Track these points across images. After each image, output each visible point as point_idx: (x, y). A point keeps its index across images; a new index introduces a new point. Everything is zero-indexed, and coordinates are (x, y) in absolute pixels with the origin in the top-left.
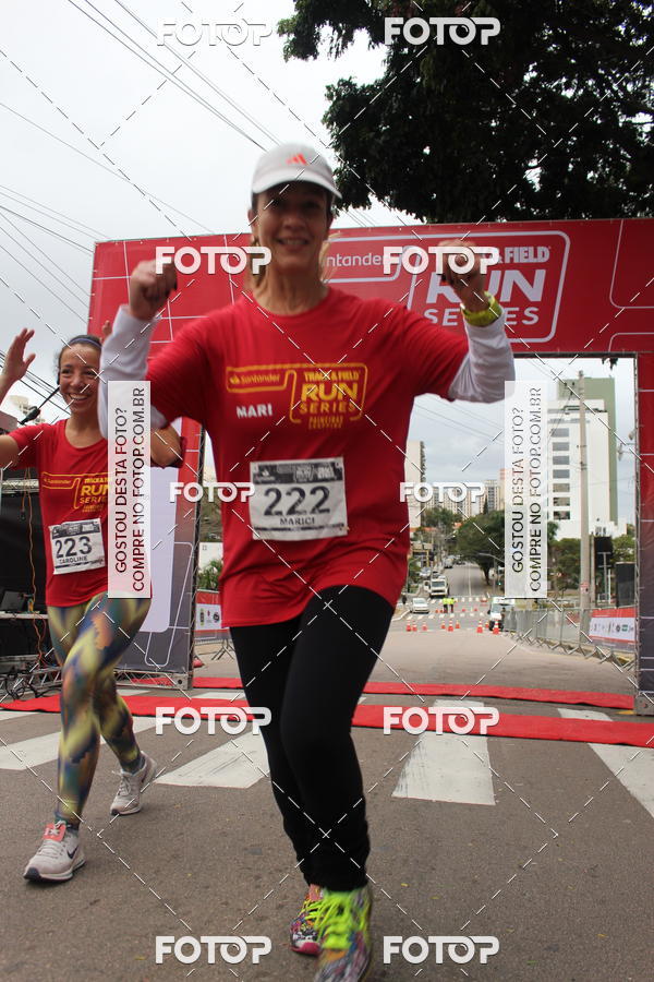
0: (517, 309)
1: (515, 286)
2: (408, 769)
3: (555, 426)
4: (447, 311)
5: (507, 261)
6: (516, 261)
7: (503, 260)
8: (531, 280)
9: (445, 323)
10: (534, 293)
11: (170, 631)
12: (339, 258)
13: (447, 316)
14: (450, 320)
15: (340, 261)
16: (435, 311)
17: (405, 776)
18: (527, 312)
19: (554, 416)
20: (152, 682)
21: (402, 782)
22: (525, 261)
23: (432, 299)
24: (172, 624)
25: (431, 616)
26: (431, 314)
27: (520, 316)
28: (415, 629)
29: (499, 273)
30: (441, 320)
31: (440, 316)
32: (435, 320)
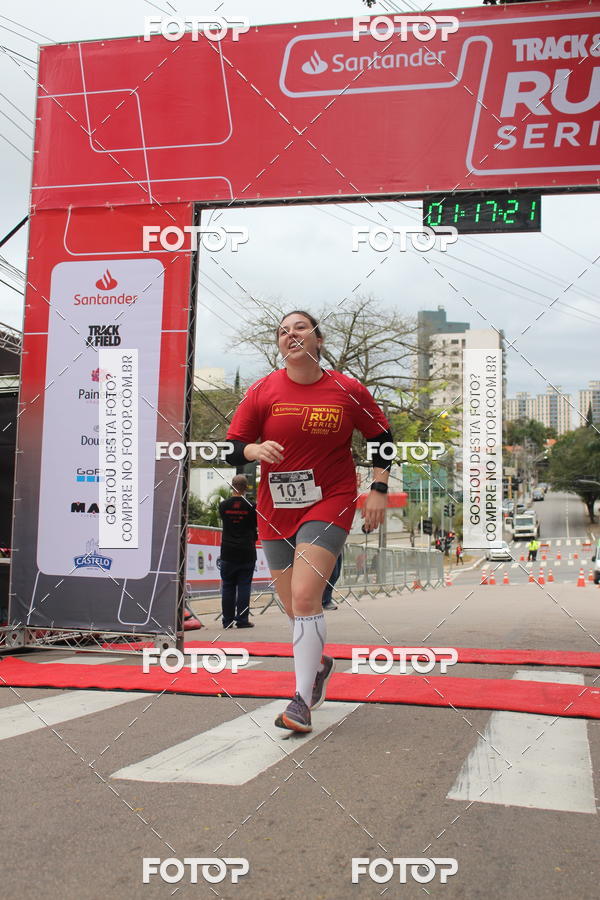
2: (471, 761)
4: (530, 127)
9: (527, 145)
11: (151, 577)
13: (529, 135)
14: (534, 141)
16: (512, 128)
17: (466, 770)
20: (128, 648)
21: (461, 779)
23: (508, 110)
24: (154, 566)
25: (515, 565)
26: (506, 132)
28: (492, 582)
30: (521, 140)
31: (520, 135)
32: (513, 141)
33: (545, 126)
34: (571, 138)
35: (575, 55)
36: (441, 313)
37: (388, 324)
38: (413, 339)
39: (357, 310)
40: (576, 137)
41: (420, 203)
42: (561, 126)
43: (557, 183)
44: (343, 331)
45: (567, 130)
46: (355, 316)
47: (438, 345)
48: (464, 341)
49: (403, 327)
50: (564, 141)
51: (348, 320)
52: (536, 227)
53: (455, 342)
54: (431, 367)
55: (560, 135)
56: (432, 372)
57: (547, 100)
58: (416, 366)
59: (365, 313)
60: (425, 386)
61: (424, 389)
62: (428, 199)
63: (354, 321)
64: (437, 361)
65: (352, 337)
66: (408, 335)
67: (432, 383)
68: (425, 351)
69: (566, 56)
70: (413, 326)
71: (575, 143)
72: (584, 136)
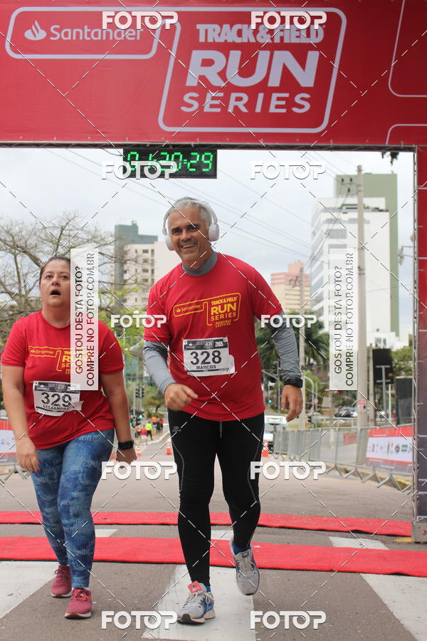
0: (287, 95)
1: (285, 70)
3: (331, 226)
5: (277, 40)
6: (286, 41)
7: (272, 39)
8: (302, 62)
9: (207, 109)
10: (306, 77)
12: (86, 30)
13: (208, 101)
15: (89, 34)
16: (195, 95)
18: (297, 99)
19: (329, 216)
22: (297, 41)
26: (191, 98)
27: (290, 103)
29: (268, 53)
31: (201, 100)
32: (196, 105)
33: (221, 95)
34: (241, 105)
35: (245, 40)
36: (134, 227)
37: (90, 237)
38: (111, 250)
39: (64, 224)
40: (245, 105)
41: (121, 151)
42: (234, 95)
43: (230, 141)
44: (52, 242)
45: (239, 99)
46: (63, 229)
47: (132, 255)
48: (153, 251)
49: (102, 239)
50: (236, 108)
51: (56, 233)
52: (213, 174)
53: (145, 251)
54: (126, 272)
55: (232, 103)
56: (126, 276)
57: (222, 74)
58: (113, 273)
59: (71, 227)
60: (120, 289)
61: (119, 293)
62: (127, 149)
63: (61, 234)
64: (131, 268)
65: (60, 247)
66: (108, 247)
67: (126, 287)
68: (120, 259)
69: (238, 40)
70: (111, 239)
71: (244, 110)
72: (251, 104)
